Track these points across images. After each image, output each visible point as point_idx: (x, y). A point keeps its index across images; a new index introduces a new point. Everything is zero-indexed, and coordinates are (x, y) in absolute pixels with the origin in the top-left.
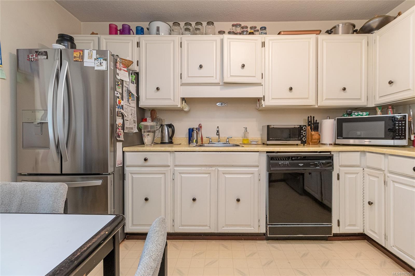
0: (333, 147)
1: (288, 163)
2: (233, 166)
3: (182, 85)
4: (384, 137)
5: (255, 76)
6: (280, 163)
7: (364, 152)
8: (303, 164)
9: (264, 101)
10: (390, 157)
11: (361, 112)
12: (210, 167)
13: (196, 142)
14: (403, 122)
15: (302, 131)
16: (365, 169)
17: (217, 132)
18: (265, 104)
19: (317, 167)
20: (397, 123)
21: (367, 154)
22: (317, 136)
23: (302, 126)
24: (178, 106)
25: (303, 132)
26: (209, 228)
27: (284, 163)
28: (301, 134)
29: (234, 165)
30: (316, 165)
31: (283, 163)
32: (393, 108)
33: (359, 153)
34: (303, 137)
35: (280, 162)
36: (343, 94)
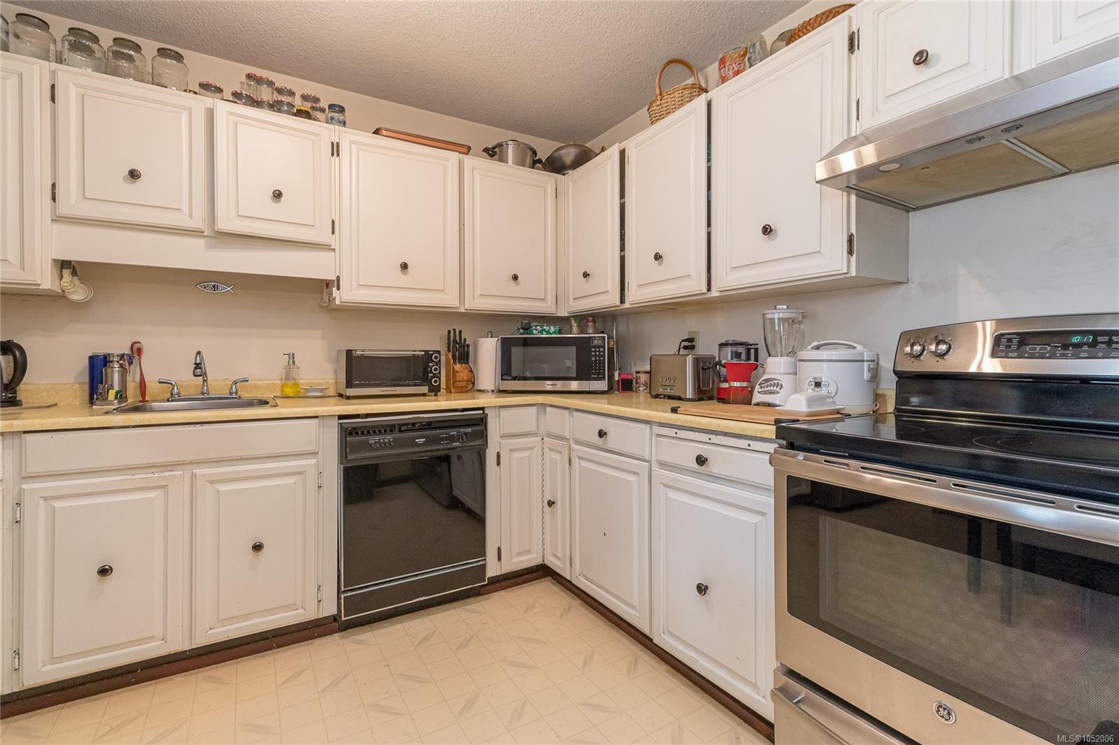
0: (496, 397)
1: (391, 440)
2: (241, 459)
3: (58, 219)
4: (574, 375)
5: (313, 226)
6: (370, 442)
7: (544, 405)
8: (424, 440)
9: (338, 289)
10: (575, 414)
11: (547, 326)
12: (163, 469)
13: (116, 398)
14: (602, 350)
15: (431, 364)
16: (545, 438)
17: (195, 368)
18: (342, 296)
19: (454, 444)
20: (593, 350)
21: (548, 409)
22: (464, 375)
23: (430, 352)
24: (40, 285)
25: (433, 366)
26: (163, 642)
27: (382, 441)
28: (429, 369)
29: (244, 457)
30: (452, 439)
31: (380, 440)
32: (594, 321)
33: (534, 409)
34: (432, 378)
35: (372, 438)
36: (514, 289)
